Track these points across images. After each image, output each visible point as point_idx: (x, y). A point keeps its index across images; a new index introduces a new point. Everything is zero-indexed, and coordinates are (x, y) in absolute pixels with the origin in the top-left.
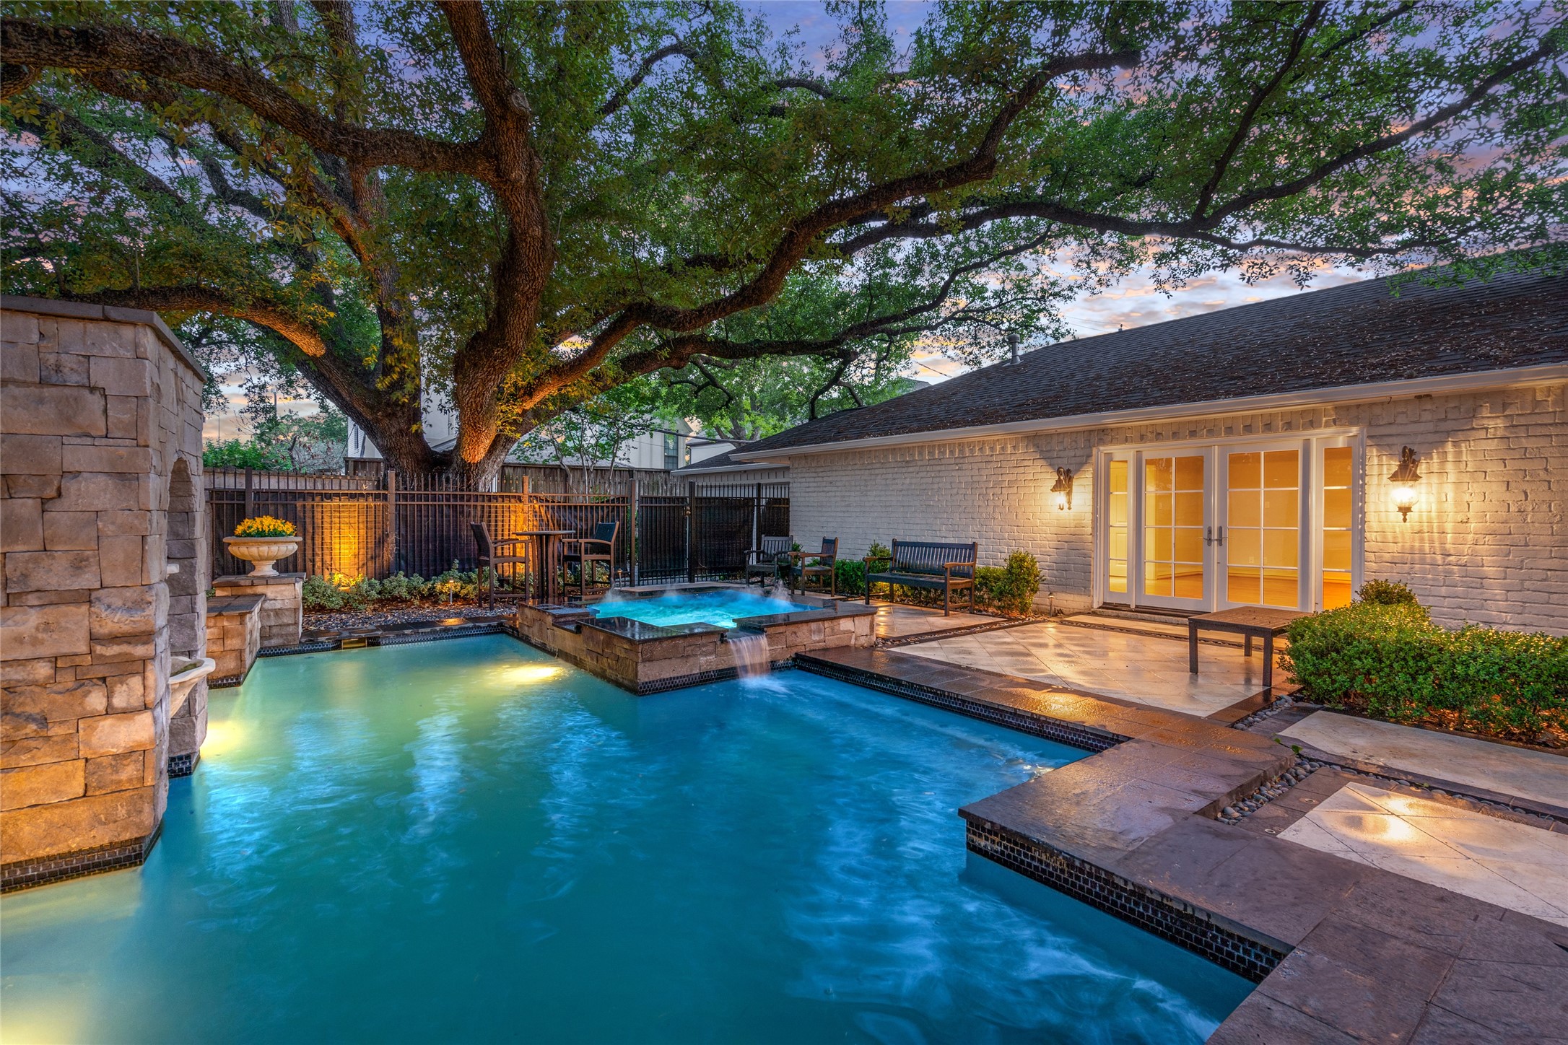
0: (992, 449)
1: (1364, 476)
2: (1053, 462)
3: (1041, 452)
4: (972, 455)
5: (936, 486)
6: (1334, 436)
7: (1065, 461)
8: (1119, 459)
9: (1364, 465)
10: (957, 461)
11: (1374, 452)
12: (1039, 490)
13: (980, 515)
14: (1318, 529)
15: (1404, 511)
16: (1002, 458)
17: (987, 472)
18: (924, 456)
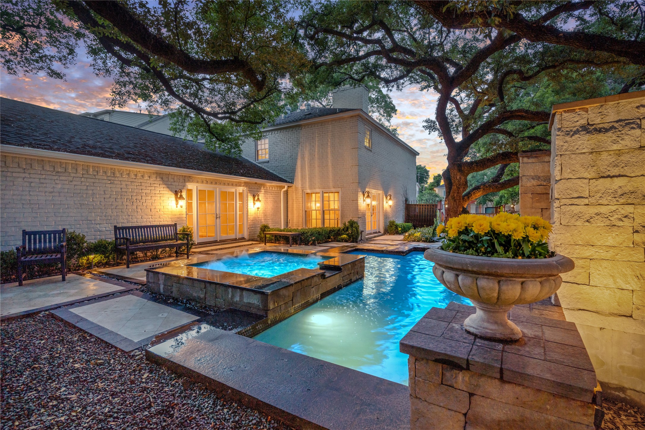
0: (136, 175)
1: (247, 200)
2: (169, 186)
3: (163, 181)
4: (122, 177)
5: (91, 192)
6: (240, 189)
7: (174, 187)
8: (189, 188)
9: (247, 197)
10: (110, 178)
11: (249, 194)
12: (162, 199)
13: (127, 210)
14: (238, 213)
15: (258, 208)
16: (142, 181)
17: (132, 187)
18: (78, 171)
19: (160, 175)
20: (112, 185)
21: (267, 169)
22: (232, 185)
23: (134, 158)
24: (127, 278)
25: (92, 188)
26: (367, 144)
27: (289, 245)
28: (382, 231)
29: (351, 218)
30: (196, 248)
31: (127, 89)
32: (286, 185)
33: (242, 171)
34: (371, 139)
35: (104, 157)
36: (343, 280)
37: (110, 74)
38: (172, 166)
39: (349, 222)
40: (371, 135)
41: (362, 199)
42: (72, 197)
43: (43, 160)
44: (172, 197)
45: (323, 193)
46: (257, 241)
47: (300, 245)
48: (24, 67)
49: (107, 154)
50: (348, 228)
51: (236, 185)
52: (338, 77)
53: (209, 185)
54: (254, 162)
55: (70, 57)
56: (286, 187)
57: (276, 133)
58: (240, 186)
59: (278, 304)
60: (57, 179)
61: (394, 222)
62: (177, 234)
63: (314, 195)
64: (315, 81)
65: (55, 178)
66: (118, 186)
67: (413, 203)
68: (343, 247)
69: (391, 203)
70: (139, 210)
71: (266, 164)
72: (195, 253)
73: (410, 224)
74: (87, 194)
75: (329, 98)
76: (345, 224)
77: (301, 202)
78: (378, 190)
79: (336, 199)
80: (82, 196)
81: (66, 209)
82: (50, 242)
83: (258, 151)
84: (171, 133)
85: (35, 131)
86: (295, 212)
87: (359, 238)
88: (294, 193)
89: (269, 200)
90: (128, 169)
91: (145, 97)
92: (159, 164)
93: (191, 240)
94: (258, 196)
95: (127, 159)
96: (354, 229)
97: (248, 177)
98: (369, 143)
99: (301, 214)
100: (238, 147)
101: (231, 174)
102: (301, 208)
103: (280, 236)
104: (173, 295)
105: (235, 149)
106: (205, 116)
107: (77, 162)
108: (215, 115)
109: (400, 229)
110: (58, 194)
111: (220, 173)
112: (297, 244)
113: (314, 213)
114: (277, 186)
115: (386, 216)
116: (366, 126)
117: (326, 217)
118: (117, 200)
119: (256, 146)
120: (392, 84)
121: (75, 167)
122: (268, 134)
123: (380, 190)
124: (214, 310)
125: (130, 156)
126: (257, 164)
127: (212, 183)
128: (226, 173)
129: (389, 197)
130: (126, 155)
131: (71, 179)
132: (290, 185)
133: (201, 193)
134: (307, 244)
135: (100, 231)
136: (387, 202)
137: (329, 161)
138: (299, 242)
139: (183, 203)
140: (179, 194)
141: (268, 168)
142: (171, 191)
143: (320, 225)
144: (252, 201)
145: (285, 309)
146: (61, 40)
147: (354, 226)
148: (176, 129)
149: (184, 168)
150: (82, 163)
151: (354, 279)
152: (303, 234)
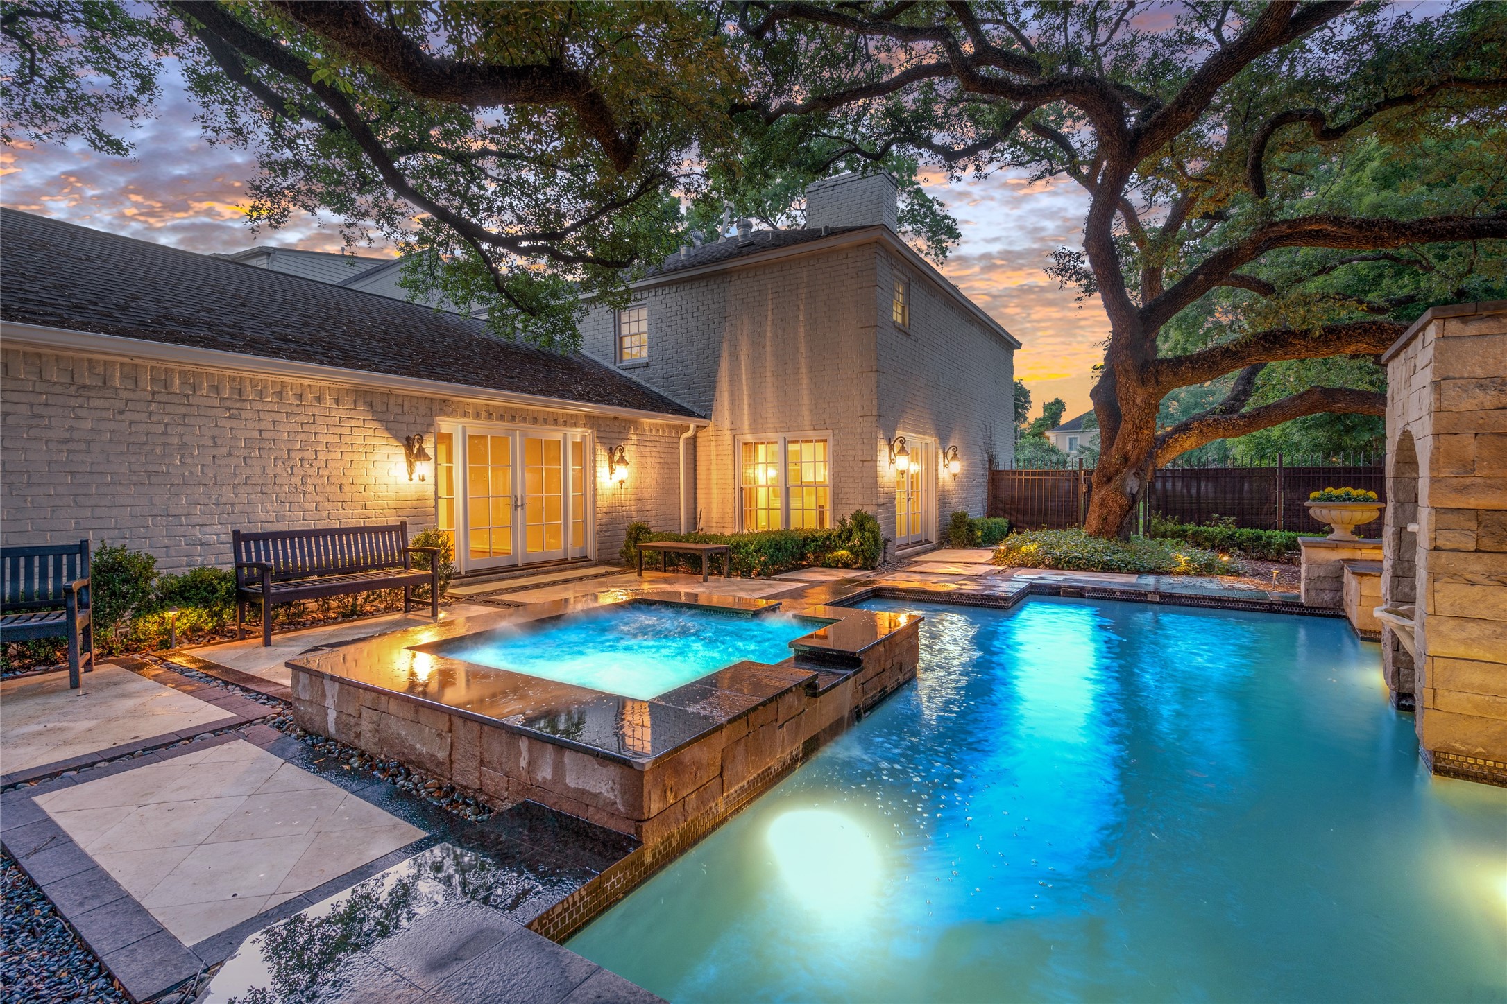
0: (300, 397)
1: (594, 461)
2: (390, 425)
3: (374, 412)
4: (261, 400)
5: (176, 440)
6: (577, 433)
7: (404, 426)
8: (443, 431)
9: (594, 454)
10: (228, 404)
11: (598, 447)
12: (371, 458)
13: (277, 488)
14: (571, 494)
15: (622, 482)
16: (316, 411)
17: (289, 427)
18: (141, 384)
19: (364, 397)
20: (235, 423)
21: (643, 383)
22: (556, 422)
23: (295, 352)
24: (252, 679)
25: (180, 429)
26: (897, 318)
27: (700, 578)
28: (934, 540)
29: (859, 507)
30: (462, 585)
31: (290, 181)
32: (692, 424)
33: (580, 388)
34: (907, 304)
35: (210, 347)
36: (865, 693)
37: (245, 140)
38: (396, 373)
39: (854, 517)
40: (907, 295)
41: (887, 459)
42: (122, 453)
43: (39, 355)
44: (399, 454)
45: (786, 442)
46: (618, 564)
47: (729, 575)
48: (30, 127)
49: (221, 339)
50: (850, 532)
51: (565, 424)
52: (820, 149)
53: (495, 423)
54: (612, 367)
55: (144, 99)
56: (692, 427)
57: (666, 291)
58: (575, 425)
59: (676, 797)
60: (81, 407)
61: (964, 515)
62: (407, 550)
63: (762, 448)
64: (763, 162)
65: (74, 402)
66: (251, 425)
67: (1008, 468)
68: (840, 582)
69: (956, 467)
70: (310, 489)
71: (641, 371)
72: (457, 598)
73: (1002, 521)
74: (164, 445)
75: (794, 213)
76: (842, 522)
77: (731, 467)
78: (924, 434)
79: (820, 457)
80: (153, 452)
81: (108, 485)
82: (44, 577)
83: (621, 339)
84: (403, 294)
85: (34, 280)
86: (714, 491)
87: (880, 559)
88: (713, 443)
89: (649, 460)
90: (280, 379)
91: (339, 203)
92: (361, 368)
93: (446, 566)
94: (622, 450)
95: (275, 353)
96: (867, 534)
97: (596, 402)
98: (903, 314)
99: (730, 497)
100: (573, 329)
101: (551, 394)
102: (730, 481)
103: (678, 554)
104: (362, 744)
105: (562, 332)
106: (485, 246)
107: (136, 361)
108: (511, 242)
109: (979, 533)
110: (83, 446)
111: (522, 391)
112: (720, 573)
113: (762, 493)
114: (670, 426)
115: (943, 500)
116: (895, 272)
117: (795, 502)
118: (249, 461)
119: (617, 325)
120: (962, 162)
121: (132, 374)
122: (645, 295)
123: (930, 435)
124: (477, 804)
125: (285, 346)
126: (620, 371)
127: (502, 417)
128: (541, 393)
129: (950, 454)
130: (275, 344)
131: (120, 405)
132: (701, 422)
133: (474, 443)
134: (746, 574)
135: (202, 544)
136: (945, 466)
137: (803, 360)
138: (726, 569)
139: (424, 469)
140: (417, 446)
141: (647, 380)
142: (396, 437)
143: (777, 524)
144: (607, 464)
145: (698, 809)
146: (120, 55)
147: (867, 526)
148: (415, 282)
149: (429, 378)
150: (149, 364)
151: (891, 685)
152: (737, 548)
